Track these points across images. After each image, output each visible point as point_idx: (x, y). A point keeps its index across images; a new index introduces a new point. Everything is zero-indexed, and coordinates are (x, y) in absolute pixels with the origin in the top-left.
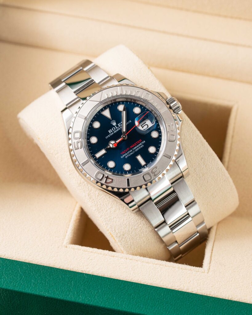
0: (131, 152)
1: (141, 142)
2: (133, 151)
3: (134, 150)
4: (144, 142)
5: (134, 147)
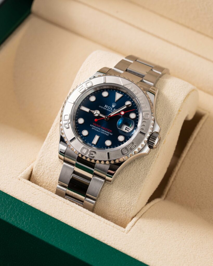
0: (98, 129)
1: (110, 132)
3: (101, 131)
4: (112, 134)
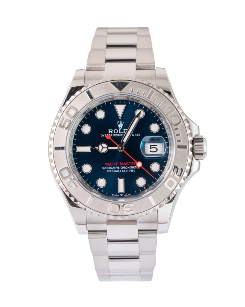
0: (117, 169)
2: (120, 169)
3: (122, 169)
5: (125, 166)
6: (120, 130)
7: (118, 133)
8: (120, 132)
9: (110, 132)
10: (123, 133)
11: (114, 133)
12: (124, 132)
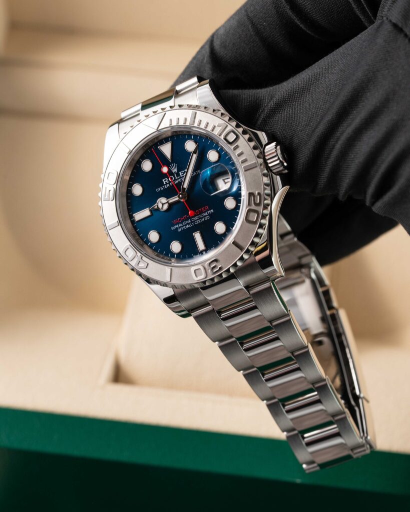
0: (188, 224)
1: (208, 210)
2: (192, 222)
3: (194, 222)
4: (212, 211)
5: (195, 216)
6: (175, 175)
7: (175, 180)
8: (176, 178)
9: (166, 182)
10: (180, 178)
11: (170, 182)
12: (181, 176)
